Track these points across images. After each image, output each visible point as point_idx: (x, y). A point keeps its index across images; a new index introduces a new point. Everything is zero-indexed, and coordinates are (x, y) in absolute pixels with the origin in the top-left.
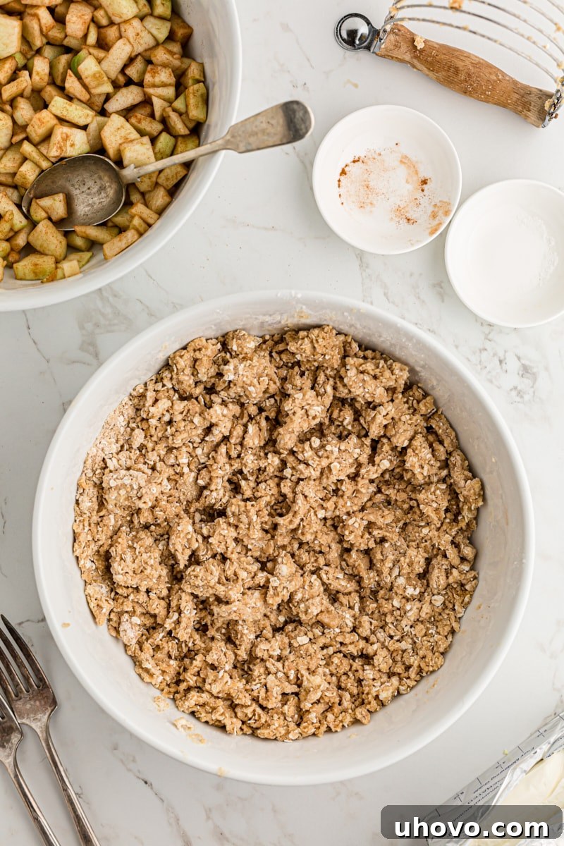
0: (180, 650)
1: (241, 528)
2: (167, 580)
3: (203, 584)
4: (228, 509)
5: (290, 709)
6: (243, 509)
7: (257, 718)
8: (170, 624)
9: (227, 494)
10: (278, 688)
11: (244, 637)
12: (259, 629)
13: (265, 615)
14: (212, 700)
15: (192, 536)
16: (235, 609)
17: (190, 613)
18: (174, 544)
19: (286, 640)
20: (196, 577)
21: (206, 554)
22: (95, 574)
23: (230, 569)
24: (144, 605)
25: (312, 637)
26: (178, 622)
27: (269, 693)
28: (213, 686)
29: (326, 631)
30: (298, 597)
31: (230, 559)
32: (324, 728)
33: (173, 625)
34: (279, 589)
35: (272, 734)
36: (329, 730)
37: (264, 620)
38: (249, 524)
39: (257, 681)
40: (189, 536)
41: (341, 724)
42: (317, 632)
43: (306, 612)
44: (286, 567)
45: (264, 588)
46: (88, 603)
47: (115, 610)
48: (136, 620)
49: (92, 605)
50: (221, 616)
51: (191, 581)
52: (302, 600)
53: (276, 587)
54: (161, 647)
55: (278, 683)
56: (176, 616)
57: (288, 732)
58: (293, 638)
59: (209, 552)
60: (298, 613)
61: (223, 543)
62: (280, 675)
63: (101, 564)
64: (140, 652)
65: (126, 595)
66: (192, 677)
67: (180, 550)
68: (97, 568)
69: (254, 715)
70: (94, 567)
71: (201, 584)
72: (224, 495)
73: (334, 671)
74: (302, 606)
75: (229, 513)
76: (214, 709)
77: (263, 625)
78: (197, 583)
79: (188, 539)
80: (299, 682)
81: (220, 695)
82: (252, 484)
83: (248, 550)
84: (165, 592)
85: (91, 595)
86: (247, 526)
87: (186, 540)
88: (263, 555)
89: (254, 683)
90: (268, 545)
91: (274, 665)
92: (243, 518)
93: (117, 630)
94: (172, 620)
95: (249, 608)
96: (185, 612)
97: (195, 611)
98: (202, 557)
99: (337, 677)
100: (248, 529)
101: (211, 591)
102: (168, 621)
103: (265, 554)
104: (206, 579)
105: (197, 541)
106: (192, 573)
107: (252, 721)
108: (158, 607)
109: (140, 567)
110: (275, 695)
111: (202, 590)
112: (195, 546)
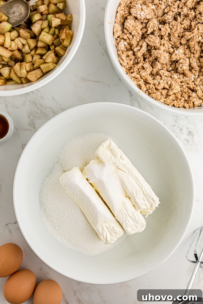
0: (134, 61)
1: (173, 30)
2: (140, 36)
3: (153, 41)
4: (171, 23)
5: (164, 92)
6: (176, 24)
7: (152, 90)
8: (136, 49)
9: (172, 19)
10: (163, 85)
11: (158, 66)
12: (163, 67)
13: (166, 64)
14: (140, 78)
15: (156, 25)
16: (160, 52)
17: (144, 49)
18: (149, 24)
19: (170, 74)
20: (151, 38)
21: (157, 34)
22: (119, 22)
23: (163, 41)
24: (130, 40)
25: (179, 78)
26: (139, 50)
27: (159, 85)
28: (143, 73)
29: (184, 77)
30: (181, 61)
31: (164, 39)
32: (172, 104)
33: (137, 50)
34: (177, 55)
35: (156, 96)
36: (174, 106)
37: (165, 65)
38: (176, 30)
39: (157, 80)
40: (155, 25)
41: (178, 105)
42: (181, 76)
43: (181, 68)
44: (181, 50)
45: (171, 54)
46: (114, 29)
47: (120, 36)
48: (126, 43)
49: (115, 30)
50: (154, 54)
51: (149, 39)
52: (181, 63)
53: (176, 54)
54: (129, 56)
55: (164, 83)
56: (139, 48)
57: (161, 99)
58: (172, 75)
59: (159, 34)
60: (178, 67)
61: (165, 32)
62: (165, 81)
63: (122, 21)
64: (122, 54)
65: (126, 33)
66: (136, 69)
67: (150, 27)
68: (120, 21)
69: (152, 89)
70: (120, 20)
71: (152, 41)
72: (171, 19)
73: (182, 90)
74: (181, 65)
75: (171, 24)
76: (139, 81)
77: (165, 67)
78: (151, 40)
79: (154, 25)
80: (170, 86)
81: (143, 78)
82: (182, 20)
83: (170, 40)
84: (138, 40)
85: (116, 27)
86: (175, 30)
87: (153, 25)
88: (174, 45)
89: (155, 80)
90: (177, 42)
91: (164, 77)
92: (175, 27)
93: (118, 44)
94: (137, 49)
95: (164, 57)
96: (143, 47)
97: (146, 49)
98: (155, 34)
99: (182, 93)
100: (175, 31)
101: (154, 44)
102: (136, 48)
103: (175, 44)
104: (154, 40)
105: (157, 28)
106: (150, 36)
107: (150, 90)
108: (134, 42)
109: (135, 26)
110: (161, 86)
111: (151, 43)
112: (155, 29)
